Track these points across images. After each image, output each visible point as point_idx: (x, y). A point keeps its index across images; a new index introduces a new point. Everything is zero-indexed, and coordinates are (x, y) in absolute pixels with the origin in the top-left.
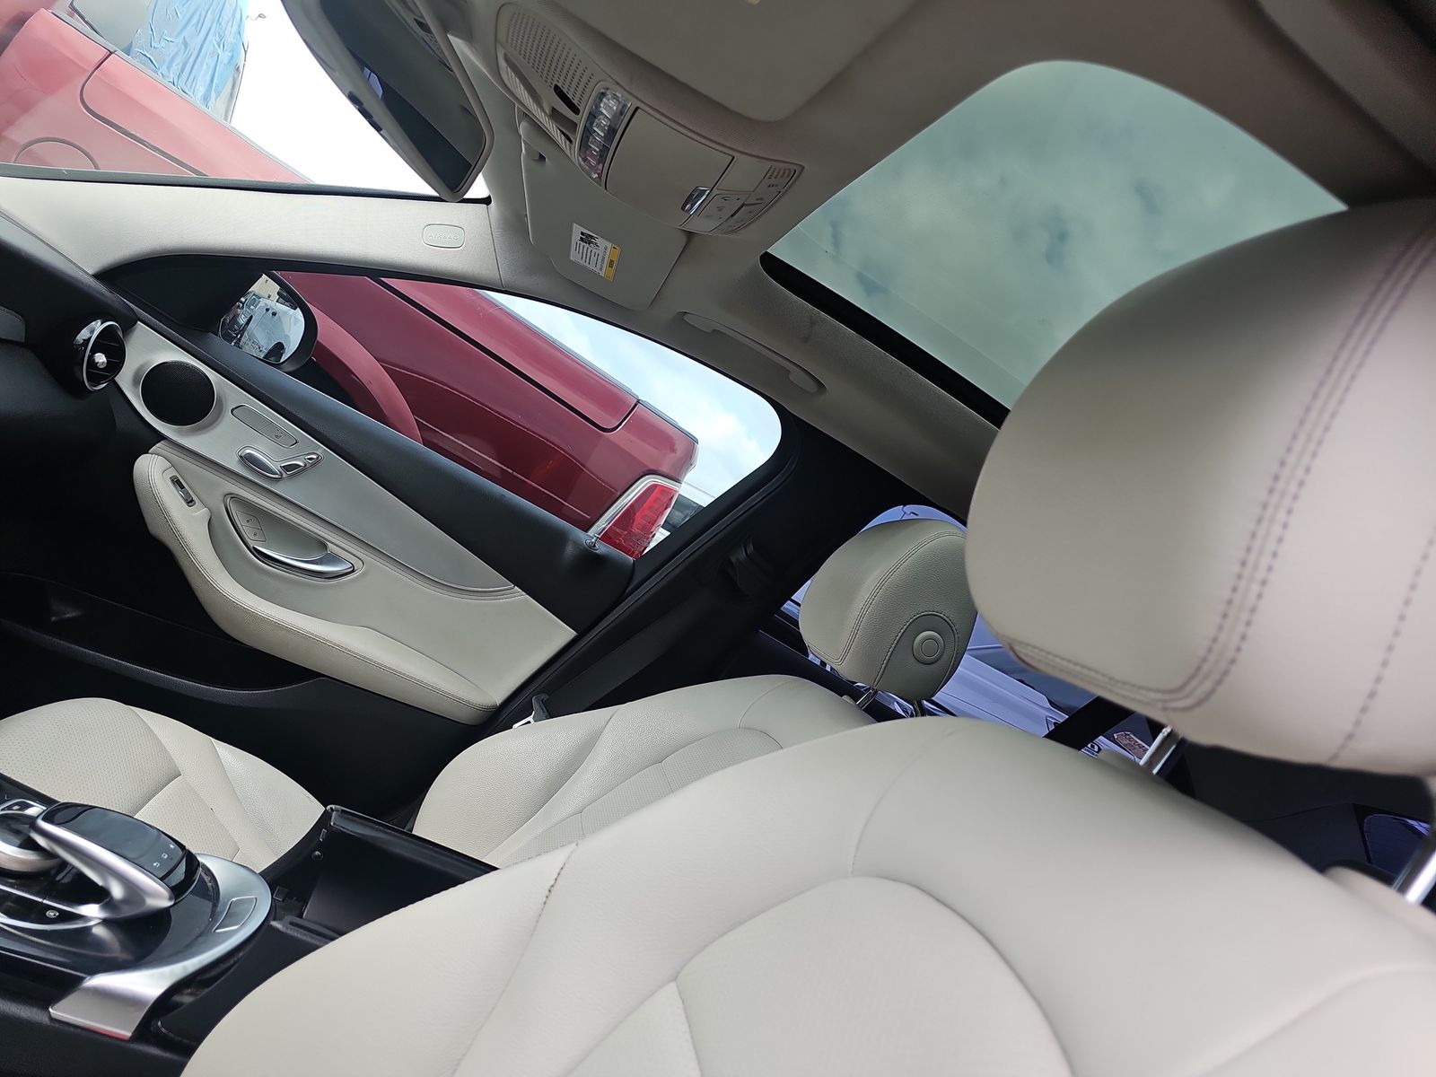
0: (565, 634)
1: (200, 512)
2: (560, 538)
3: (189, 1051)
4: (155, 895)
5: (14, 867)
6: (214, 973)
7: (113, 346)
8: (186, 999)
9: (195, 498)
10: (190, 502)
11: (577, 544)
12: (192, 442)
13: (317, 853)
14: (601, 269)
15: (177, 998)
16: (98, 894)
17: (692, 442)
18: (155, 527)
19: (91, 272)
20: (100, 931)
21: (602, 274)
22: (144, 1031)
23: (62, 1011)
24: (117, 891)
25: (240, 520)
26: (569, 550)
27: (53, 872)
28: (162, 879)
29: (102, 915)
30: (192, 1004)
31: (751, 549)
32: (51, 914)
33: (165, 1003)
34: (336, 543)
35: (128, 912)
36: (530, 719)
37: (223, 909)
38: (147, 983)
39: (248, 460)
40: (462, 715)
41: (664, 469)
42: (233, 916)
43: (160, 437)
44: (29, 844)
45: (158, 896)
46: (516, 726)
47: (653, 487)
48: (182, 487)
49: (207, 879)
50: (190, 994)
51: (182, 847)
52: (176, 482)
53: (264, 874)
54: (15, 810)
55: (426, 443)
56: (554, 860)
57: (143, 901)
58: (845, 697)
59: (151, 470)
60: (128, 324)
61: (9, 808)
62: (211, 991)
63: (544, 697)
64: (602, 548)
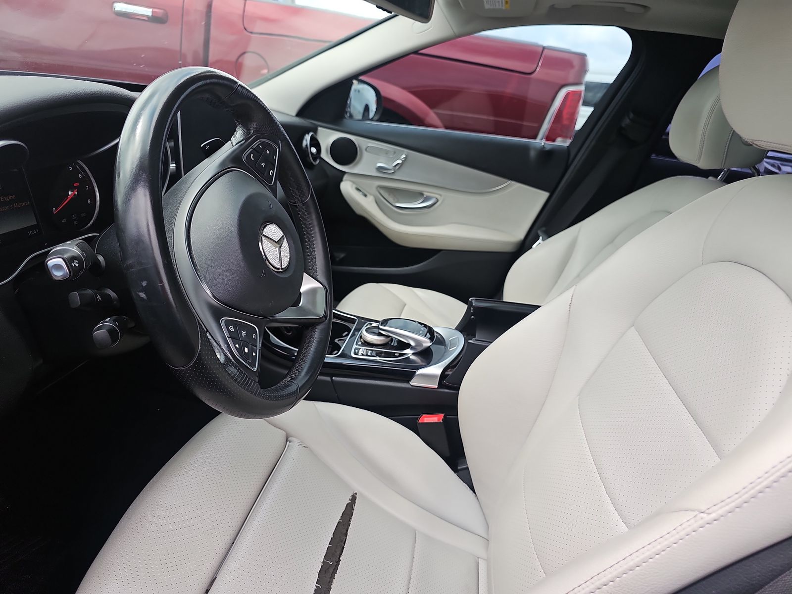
0: (543, 196)
1: (371, 198)
2: (526, 148)
3: (458, 389)
4: (426, 342)
5: (379, 343)
6: (455, 363)
7: (315, 143)
8: (449, 372)
9: (367, 194)
10: (366, 196)
11: (535, 149)
12: (355, 170)
13: (473, 317)
14: (502, 6)
15: (446, 373)
16: (408, 346)
17: (582, 57)
18: (358, 211)
19: (294, 114)
20: (412, 357)
21: (504, 8)
22: (441, 385)
23: (414, 382)
24: (413, 344)
25: (386, 195)
26: (533, 154)
27: (390, 343)
28: (425, 336)
29: (412, 352)
30: (452, 374)
31: (631, 115)
32: (396, 354)
33: (443, 375)
34: (427, 192)
35: (419, 349)
36: (540, 241)
37: (447, 342)
38: (435, 370)
39: (380, 169)
40: (508, 249)
41: (571, 80)
42: (453, 344)
43: (344, 173)
44: (380, 335)
45: (427, 343)
46: (534, 246)
47: (568, 94)
48: (360, 191)
49: (438, 335)
50: (450, 371)
51: (425, 326)
52: (358, 189)
53: (456, 329)
54: (369, 326)
55: (447, 128)
56: (568, 295)
57: (422, 345)
58: (710, 178)
59: (347, 187)
60: (315, 131)
61: (367, 326)
62: (456, 370)
63: (544, 229)
64: (549, 145)
